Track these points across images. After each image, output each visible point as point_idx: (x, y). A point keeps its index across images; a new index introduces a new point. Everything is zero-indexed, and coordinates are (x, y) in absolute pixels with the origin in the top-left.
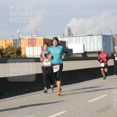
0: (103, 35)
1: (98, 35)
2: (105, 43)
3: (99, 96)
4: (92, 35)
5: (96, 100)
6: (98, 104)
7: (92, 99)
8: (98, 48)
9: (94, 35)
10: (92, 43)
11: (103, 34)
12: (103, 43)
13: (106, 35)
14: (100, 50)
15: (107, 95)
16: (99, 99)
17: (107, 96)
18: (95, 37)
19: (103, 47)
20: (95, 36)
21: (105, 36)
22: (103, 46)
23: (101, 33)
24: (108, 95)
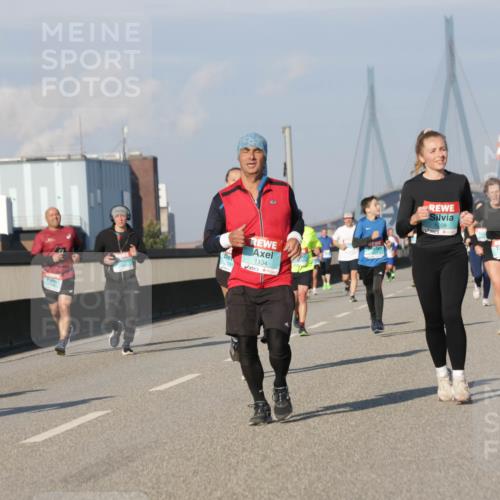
0: (89, 162)
1: (69, 159)
2: (99, 192)
3: (75, 418)
4: (44, 160)
5: (63, 433)
6: (68, 449)
7: (45, 430)
8: (71, 215)
9: (53, 161)
10: (44, 191)
11: (88, 156)
12: (92, 195)
13: (101, 158)
14: (76, 223)
15: (105, 412)
16: (72, 430)
17: (108, 414)
18: (58, 168)
19: (91, 208)
20: (56, 164)
21: (100, 162)
22: (92, 205)
23: (79, 152)
24: (109, 411)
